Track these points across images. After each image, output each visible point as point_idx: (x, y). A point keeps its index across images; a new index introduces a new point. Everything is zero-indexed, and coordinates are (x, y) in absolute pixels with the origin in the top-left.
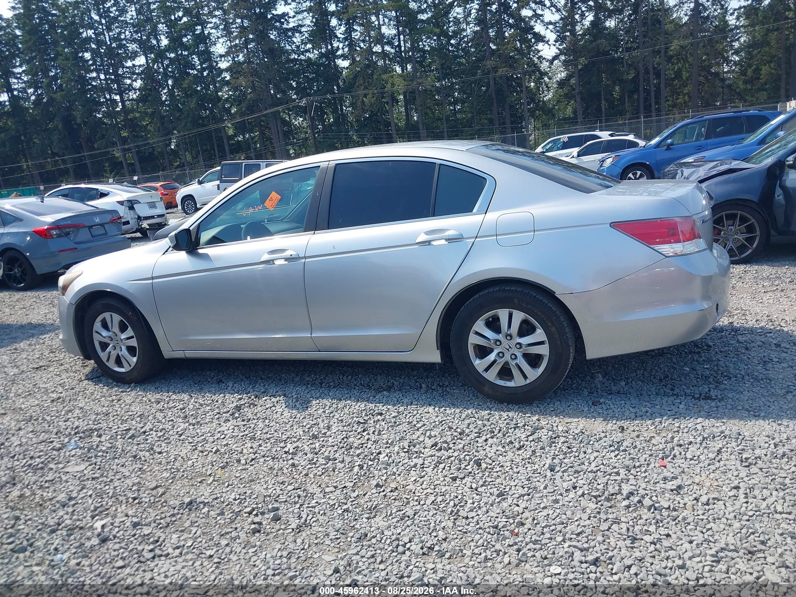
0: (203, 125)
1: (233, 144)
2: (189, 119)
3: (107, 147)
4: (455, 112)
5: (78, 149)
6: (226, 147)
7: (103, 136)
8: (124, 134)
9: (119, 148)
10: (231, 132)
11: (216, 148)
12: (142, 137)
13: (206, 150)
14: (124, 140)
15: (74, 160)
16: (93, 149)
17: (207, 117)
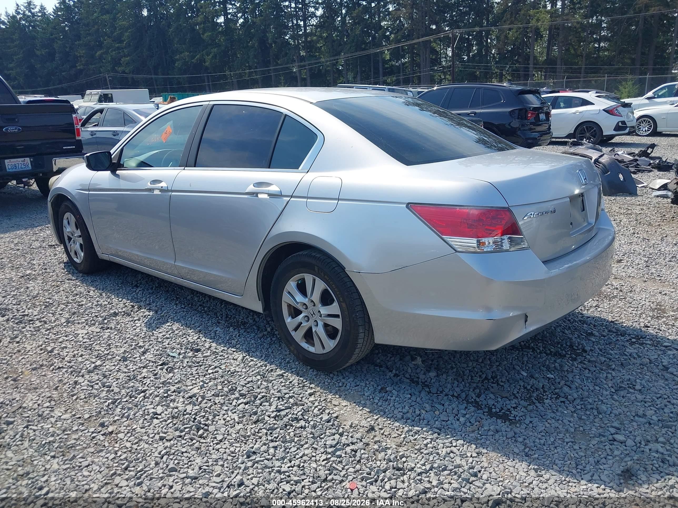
0: (364, 49)
1: (387, 68)
2: (353, 44)
3: (287, 63)
4: (599, 49)
5: (266, 63)
6: (381, 69)
7: (286, 54)
8: (303, 53)
9: (297, 64)
10: (388, 57)
11: (372, 70)
12: (316, 56)
13: (364, 71)
14: (302, 59)
15: (263, 72)
16: (277, 64)
17: (369, 42)
